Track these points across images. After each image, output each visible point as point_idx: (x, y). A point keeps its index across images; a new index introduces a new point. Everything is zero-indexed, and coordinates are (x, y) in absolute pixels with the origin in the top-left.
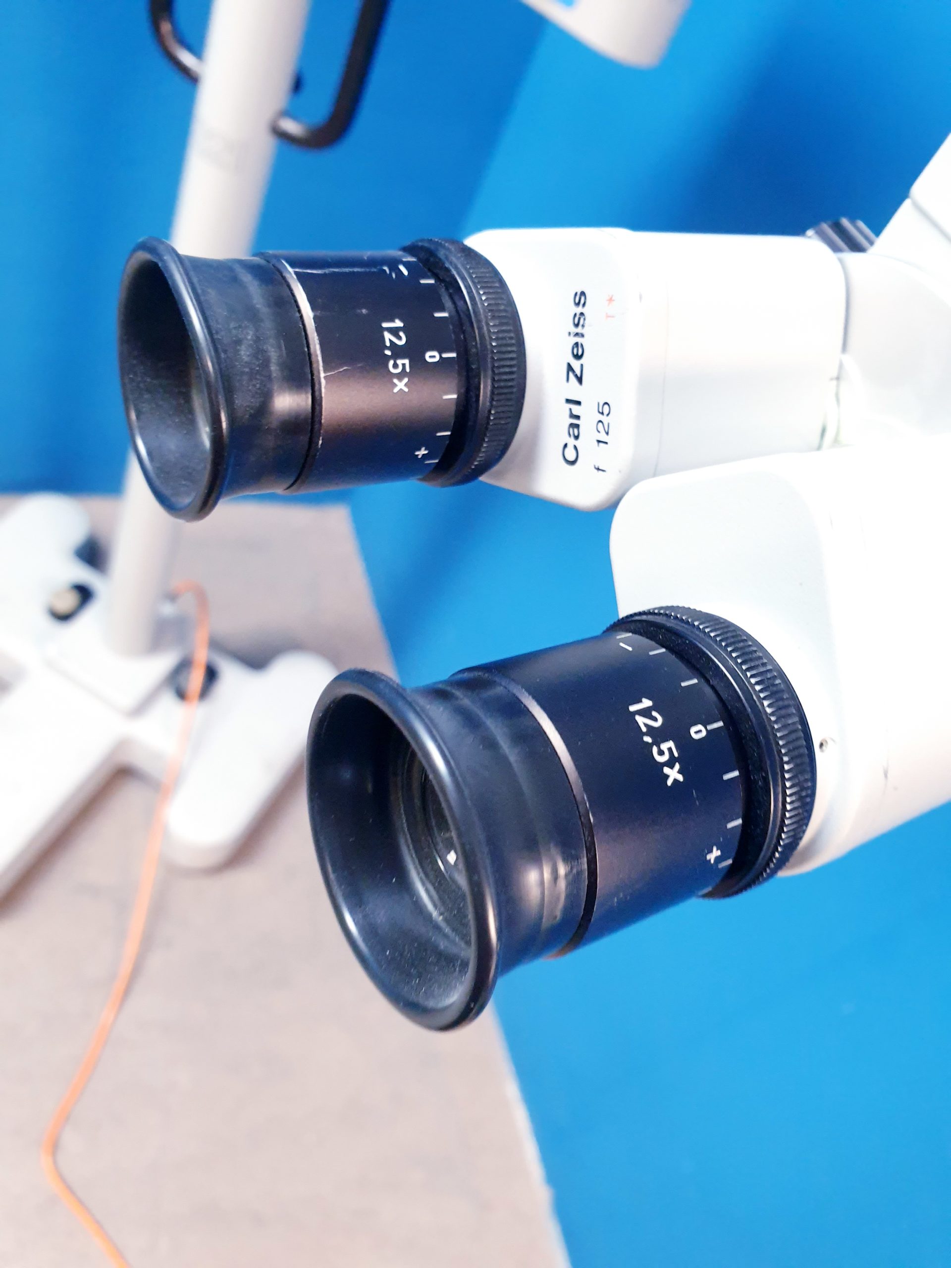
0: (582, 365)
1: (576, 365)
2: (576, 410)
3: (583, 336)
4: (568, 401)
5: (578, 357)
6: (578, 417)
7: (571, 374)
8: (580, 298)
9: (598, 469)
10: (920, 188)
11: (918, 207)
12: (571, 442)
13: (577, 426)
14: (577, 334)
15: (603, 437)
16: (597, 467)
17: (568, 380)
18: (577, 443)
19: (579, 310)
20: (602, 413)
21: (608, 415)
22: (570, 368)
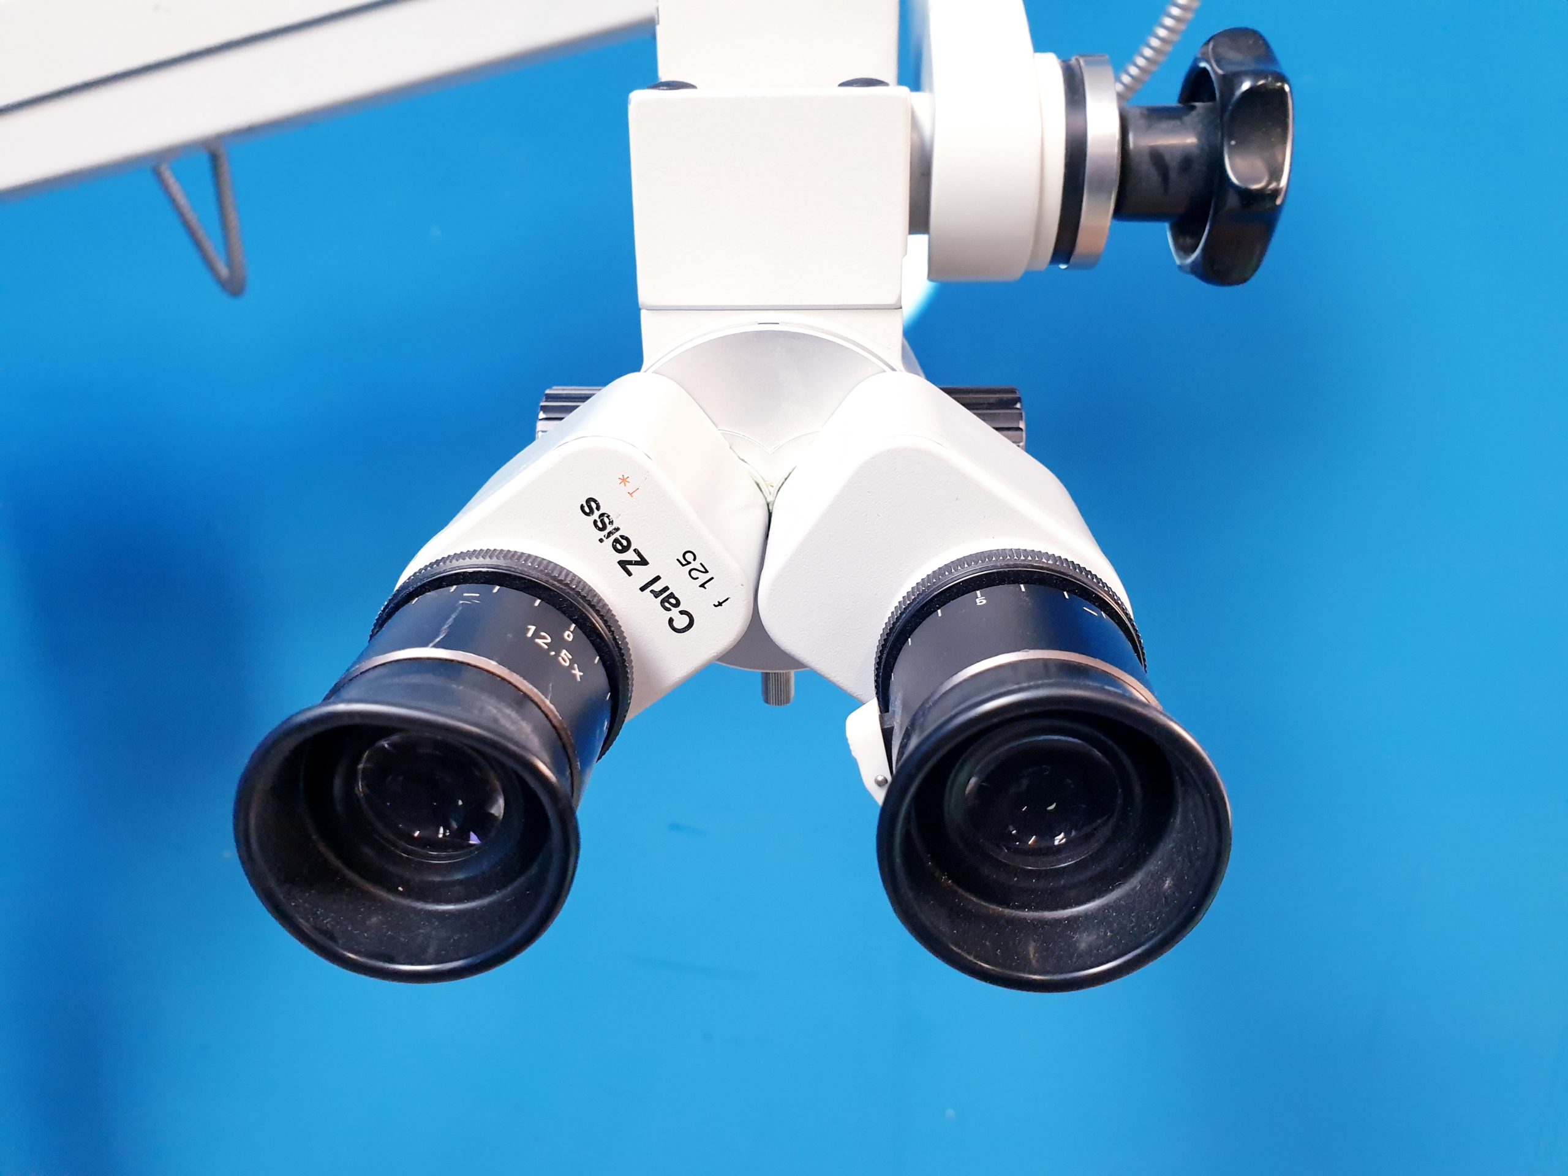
0: (635, 550)
1: (630, 556)
2: (657, 587)
3: (617, 529)
4: (642, 589)
5: (625, 549)
6: (666, 589)
7: (629, 567)
8: (589, 506)
9: (720, 604)
10: (645, 294)
11: (651, 309)
12: (674, 613)
13: (672, 595)
14: (610, 534)
15: (703, 578)
16: (717, 604)
17: (629, 574)
18: (681, 608)
19: (596, 515)
20: (689, 563)
21: (694, 560)
22: (623, 564)
